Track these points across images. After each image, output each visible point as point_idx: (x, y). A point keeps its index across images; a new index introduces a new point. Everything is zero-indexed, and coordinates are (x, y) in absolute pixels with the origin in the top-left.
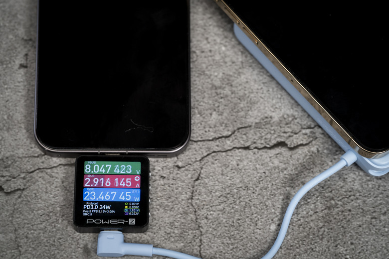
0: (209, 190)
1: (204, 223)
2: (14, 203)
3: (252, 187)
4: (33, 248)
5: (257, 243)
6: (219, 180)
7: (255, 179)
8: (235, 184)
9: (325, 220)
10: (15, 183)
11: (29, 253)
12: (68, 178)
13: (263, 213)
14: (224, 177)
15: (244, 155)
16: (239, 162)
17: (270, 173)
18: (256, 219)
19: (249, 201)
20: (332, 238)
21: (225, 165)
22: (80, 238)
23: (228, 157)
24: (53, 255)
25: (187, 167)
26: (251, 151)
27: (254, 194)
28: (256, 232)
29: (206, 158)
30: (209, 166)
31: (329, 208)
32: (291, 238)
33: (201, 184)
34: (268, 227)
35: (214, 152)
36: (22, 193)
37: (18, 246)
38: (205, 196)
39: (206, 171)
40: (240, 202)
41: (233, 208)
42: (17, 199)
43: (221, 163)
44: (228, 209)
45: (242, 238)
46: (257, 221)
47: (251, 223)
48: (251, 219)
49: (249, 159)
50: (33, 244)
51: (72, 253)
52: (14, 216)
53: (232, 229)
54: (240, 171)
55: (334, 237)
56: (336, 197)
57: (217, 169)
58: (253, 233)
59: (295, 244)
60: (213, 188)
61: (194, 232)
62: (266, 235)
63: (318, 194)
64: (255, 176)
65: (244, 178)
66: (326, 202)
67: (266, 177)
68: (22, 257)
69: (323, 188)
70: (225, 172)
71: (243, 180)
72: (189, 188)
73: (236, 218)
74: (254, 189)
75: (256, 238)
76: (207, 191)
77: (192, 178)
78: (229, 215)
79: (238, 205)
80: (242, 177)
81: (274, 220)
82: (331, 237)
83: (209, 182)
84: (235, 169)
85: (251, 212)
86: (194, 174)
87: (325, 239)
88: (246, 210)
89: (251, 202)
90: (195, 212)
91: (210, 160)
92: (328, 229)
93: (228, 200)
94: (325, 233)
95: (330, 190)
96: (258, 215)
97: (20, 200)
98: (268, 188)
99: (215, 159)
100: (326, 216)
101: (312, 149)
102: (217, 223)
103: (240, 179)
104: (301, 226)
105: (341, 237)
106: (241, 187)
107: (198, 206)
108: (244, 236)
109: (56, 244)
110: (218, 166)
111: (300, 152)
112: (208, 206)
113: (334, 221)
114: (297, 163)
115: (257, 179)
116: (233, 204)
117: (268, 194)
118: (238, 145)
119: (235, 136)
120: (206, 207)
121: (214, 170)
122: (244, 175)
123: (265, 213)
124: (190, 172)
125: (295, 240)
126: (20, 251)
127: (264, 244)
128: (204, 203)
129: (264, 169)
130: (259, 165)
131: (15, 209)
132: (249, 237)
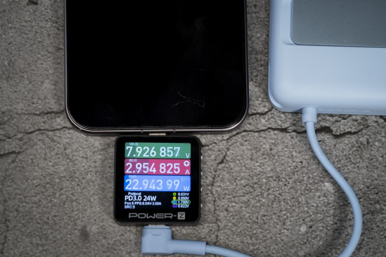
0: (233, 176)
1: (223, 216)
2: (6, 168)
3: (284, 178)
4: (23, 224)
5: (283, 246)
6: (247, 166)
7: (289, 168)
8: (265, 173)
9: (366, 227)
10: (10, 144)
11: (18, 230)
12: (72, 145)
13: (294, 210)
14: (253, 163)
15: (280, 138)
16: (273, 147)
17: (308, 163)
18: (285, 217)
19: (279, 194)
20: (372, 250)
21: (256, 148)
22: (79, 218)
23: (260, 138)
24: (45, 235)
25: (211, 146)
26: (289, 134)
27: (286, 187)
28: (283, 233)
29: (234, 138)
30: (237, 148)
31: (372, 213)
32: (323, 244)
33: (225, 169)
34: (298, 227)
35: (245, 131)
36: (17, 156)
37: (6, 220)
38: (228, 183)
39: (232, 154)
40: (268, 195)
41: (259, 201)
42: (10, 164)
43: (251, 146)
44: (253, 202)
45: (265, 238)
46: (285, 219)
47: (278, 221)
48: (279, 216)
49: (285, 144)
50: (23, 219)
51: (67, 234)
52: (5, 183)
53: (255, 226)
54: (273, 157)
55: (373, 248)
56: (382, 200)
57: (246, 152)
58: (279, 234)
59: (326, 252)
60: (238, 175)
61: (211, 225)
62: (294, 238)
63: (361, 195)
64: (290, 165)
65: (276, 166)
66: (369, 206)
67: (302, 167)
68: (10, 233)
69: (368, 188)
70: (255, 156)
71: (275, 168)
72: (211, 172)
73: (261, 213)
74: (286, 181)
75: (282, 240)
76: (231, 177)
77: (215, 160)
78: (253, 209)
79: (265, 198)
80: (274, 164)
81: (306, 220)
82: (370, 248)
83: (234, 167)
84: (268, 154)
85: (280, 208)
86: (218, 155)
87: (363, 250)
88: (274, 206)
89: (281, 195)
90: (215, 201)
91: (239, 140)
92: (368, 238)
93: (255, 190)
94: (364, 242)
95: (376, 191)
96: (288, 212)
97: (13, 165)
98: (304, 181)
99: (245, 139)
100: (368, 222)
101: (361, 139)
102: (238, 217)
103: (272, 167)
104: (337, 231)
105: (382, 249)
106: (271, 177)
107: (219, 195)
108: (268, 236)
109: (50, 222)
110: (247, 148)
111: (347, 142)
112: (230, 197)
113: (376, 229)
114: (342, 154)
115: (291, 169)
116: (260, 197)
117: (303, 188)
118: (274, 126)
119: (271, 114)
120: (227, 197)
121: (242, 153)
122: (276, 162)
123: (297, 210)
124: (214, 153)
125: (327, 247)
126: (8, 227)
127: (290, 248)
128: (226, 192)
129: (301, 158)
130: (296, 152)
131: (6, 175)
132: (274, 238)
